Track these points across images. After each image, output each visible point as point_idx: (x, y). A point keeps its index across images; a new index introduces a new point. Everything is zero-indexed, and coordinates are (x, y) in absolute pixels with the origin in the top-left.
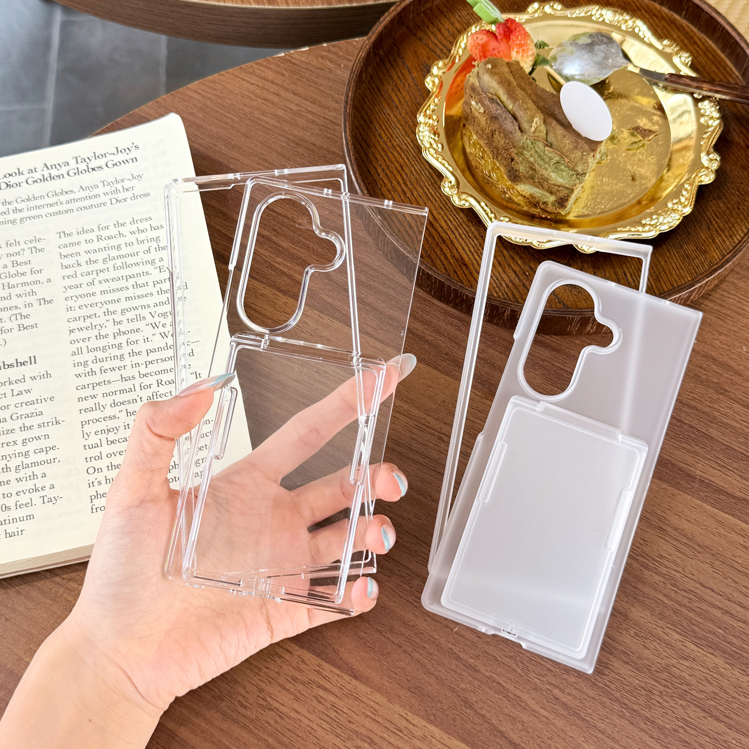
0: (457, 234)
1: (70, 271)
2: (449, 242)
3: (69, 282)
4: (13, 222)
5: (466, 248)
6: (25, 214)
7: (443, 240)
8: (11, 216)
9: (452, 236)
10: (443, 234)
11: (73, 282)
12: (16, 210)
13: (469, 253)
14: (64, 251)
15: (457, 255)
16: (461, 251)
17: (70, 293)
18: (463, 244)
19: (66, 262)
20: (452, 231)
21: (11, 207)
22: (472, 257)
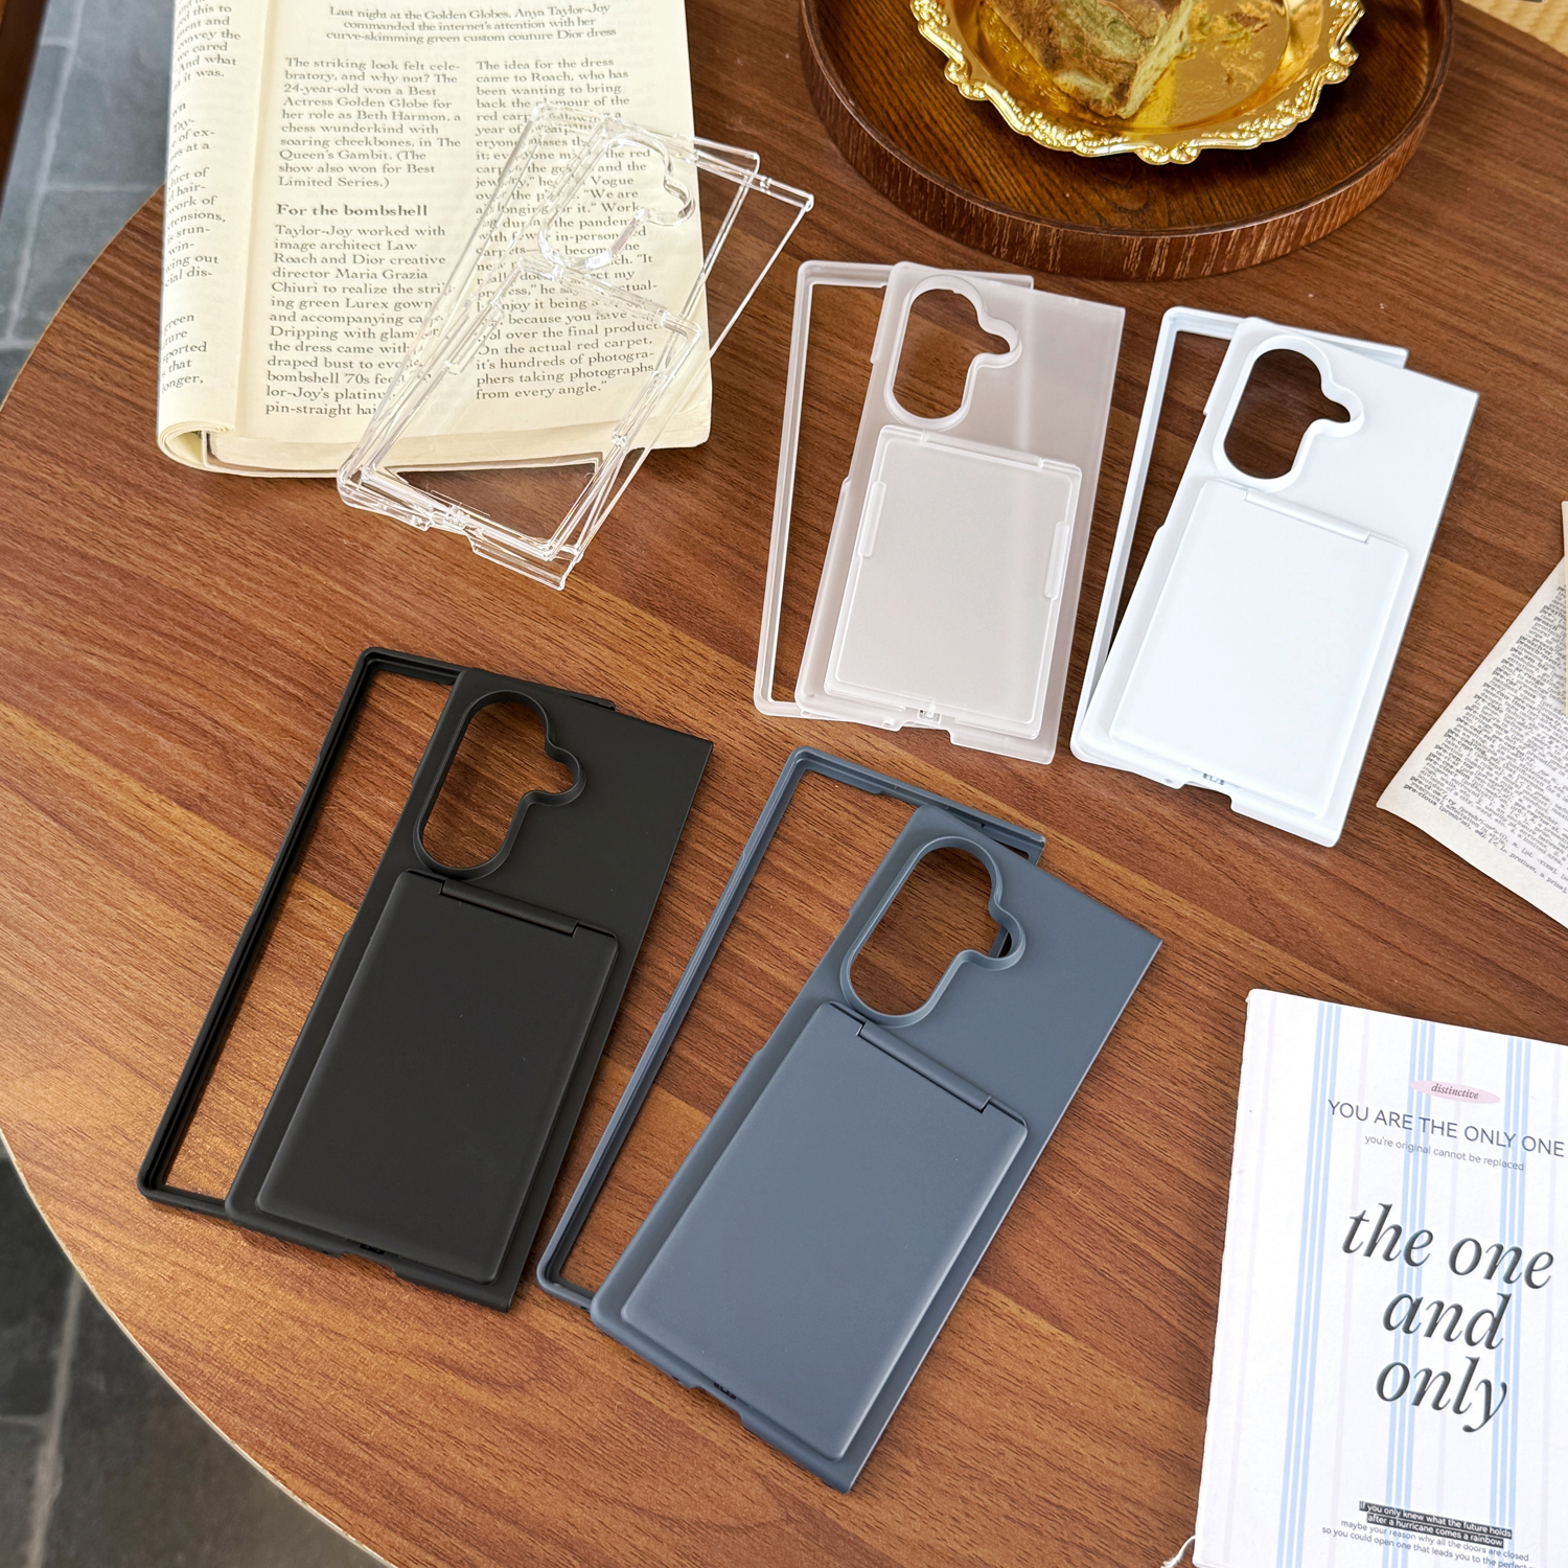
0: (965, 141)
1: (489, 111)
2: (953, 152)
3: (483, 124)
4: (419, 40)
5: (979, 161)
6: (436, 32)
7: (946, 150)
8: (417, 33)
9: (958, 144)
10: (945, 141)
11: (490, 124)
12: (423, 27)
13: (982, 167)
14: (483, 86)
15: (964, 168)
16: (970, 162)
17: (484, 136)
18: (975, 155)
19: (483, 98)
20: (959, 139)
21: (417, 22)
22: (987, 173)
